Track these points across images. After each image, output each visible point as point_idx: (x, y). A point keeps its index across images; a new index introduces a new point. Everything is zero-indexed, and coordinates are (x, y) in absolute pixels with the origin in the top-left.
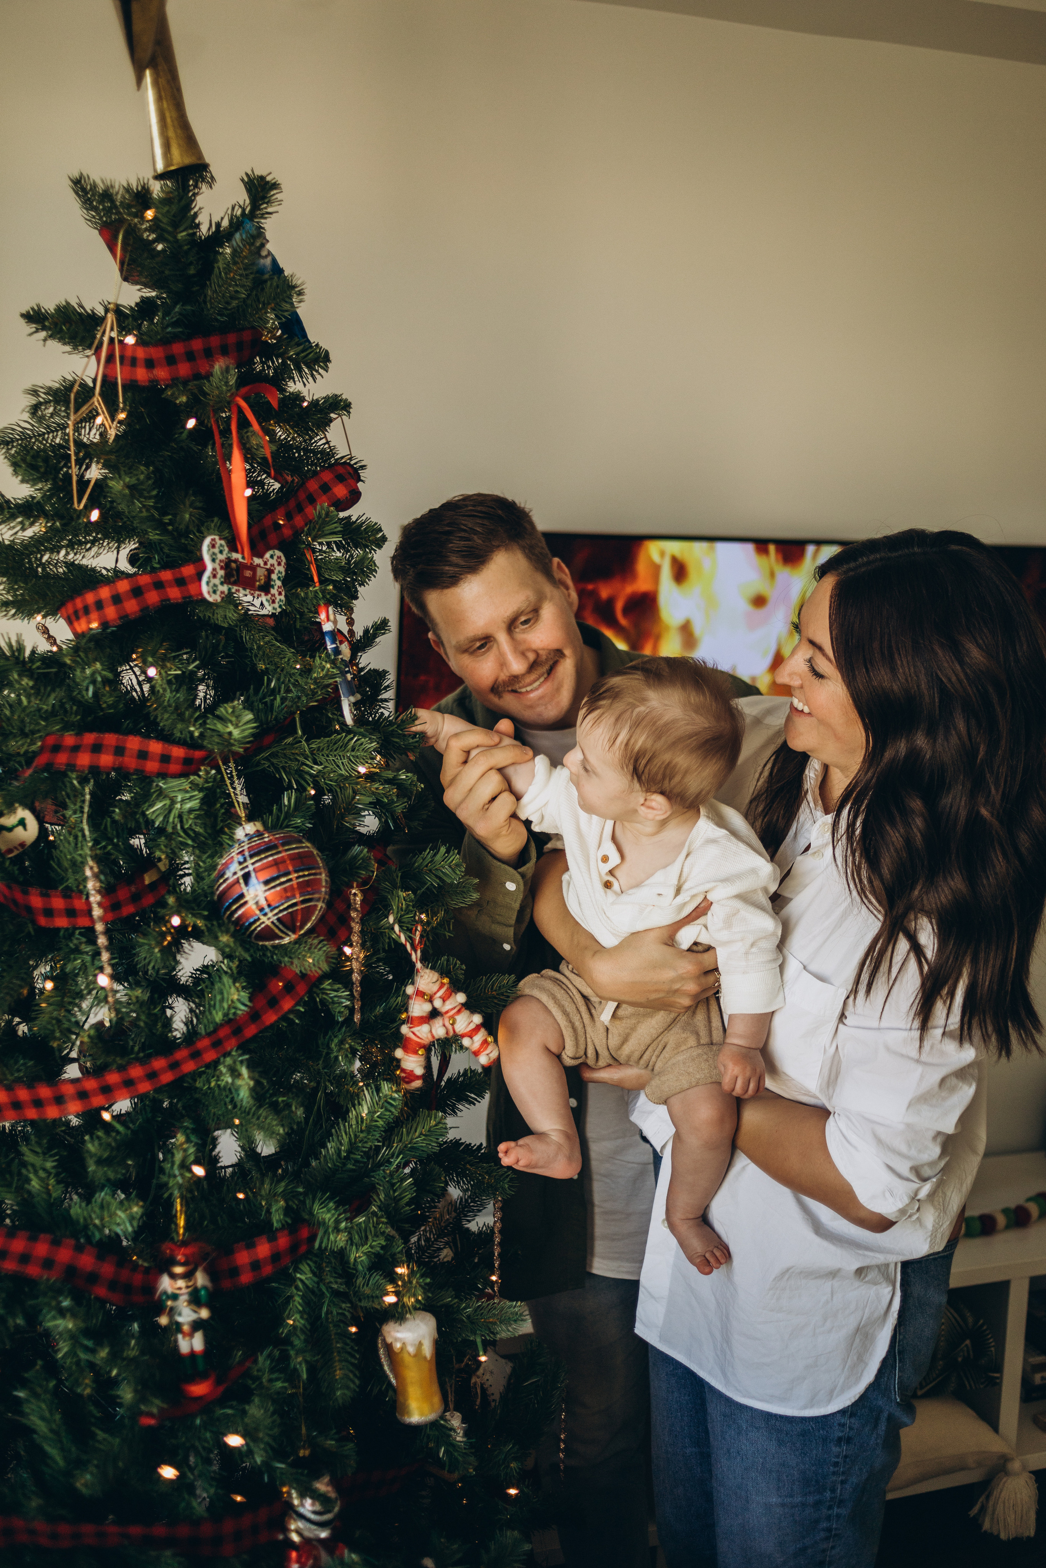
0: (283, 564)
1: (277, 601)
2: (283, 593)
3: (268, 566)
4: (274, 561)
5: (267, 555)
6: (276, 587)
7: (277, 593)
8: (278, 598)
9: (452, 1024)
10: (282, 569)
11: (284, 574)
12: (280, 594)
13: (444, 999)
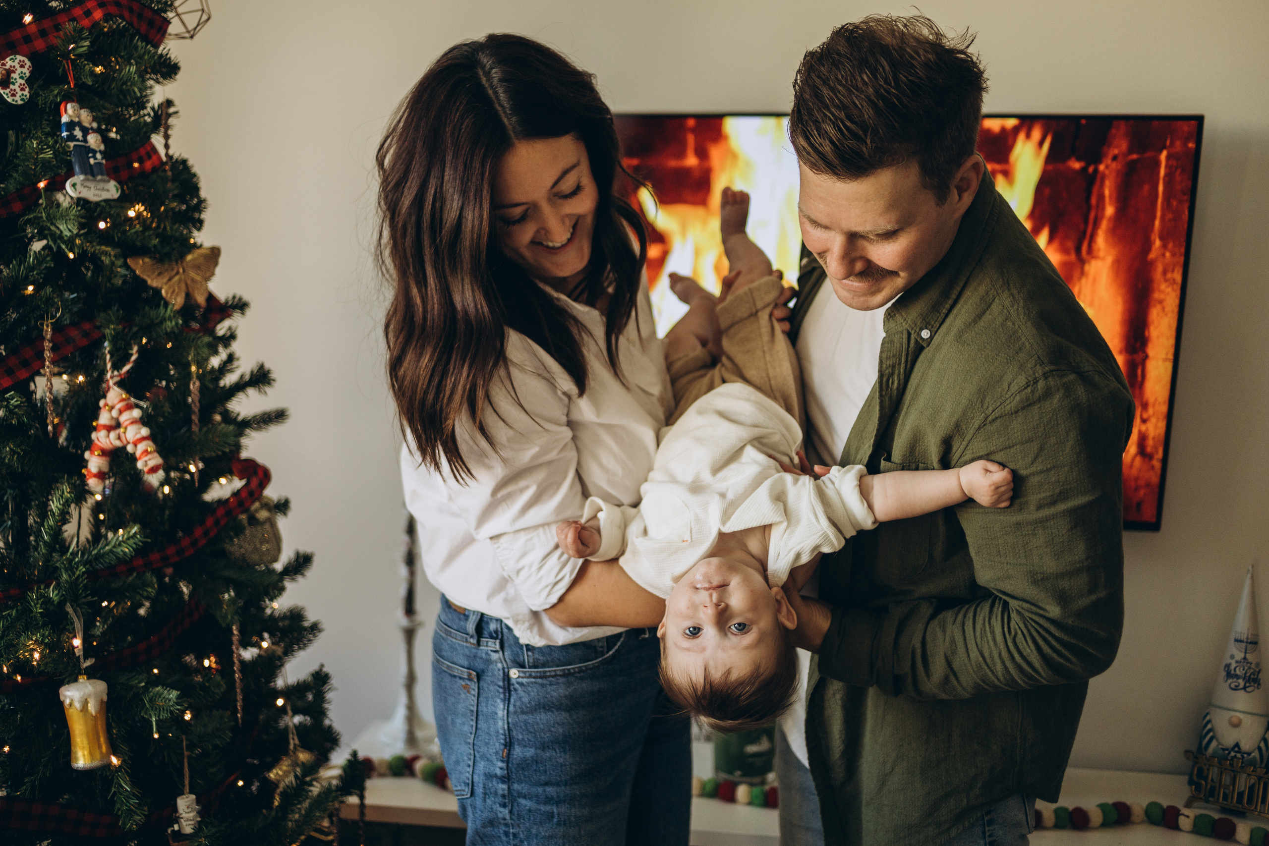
0: (27, 67)
1: (18, 95)
2: (27, 90)
3: (8, 67)
4: (16, 64)
5: (8, 59)
6: (17, 85)
7: (18, 90)
8: (20, 93)
9: (125, 433)
10: (26, 71)
11: (28, 74)
12: (22, 90)
13: (121, 412)
